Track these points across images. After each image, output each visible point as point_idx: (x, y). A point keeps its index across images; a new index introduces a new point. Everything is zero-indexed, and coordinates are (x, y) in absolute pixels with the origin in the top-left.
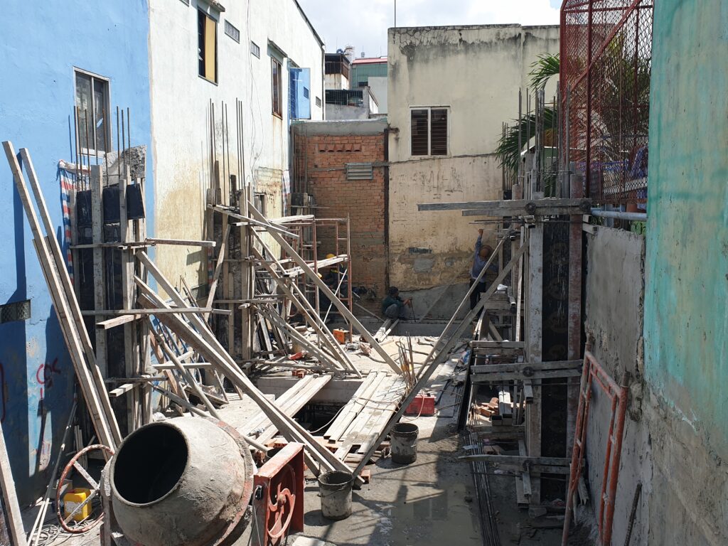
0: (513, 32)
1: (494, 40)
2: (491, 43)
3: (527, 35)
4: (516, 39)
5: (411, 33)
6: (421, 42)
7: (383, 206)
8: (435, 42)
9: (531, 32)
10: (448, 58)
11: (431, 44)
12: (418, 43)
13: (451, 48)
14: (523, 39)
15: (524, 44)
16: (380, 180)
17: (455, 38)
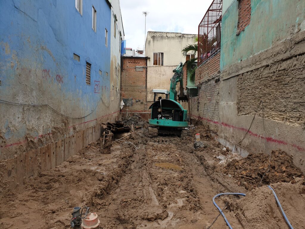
0: (180, 35)
1: (175, 37)
2: (174, 37)
3: (183, 36)
4: (180, 37)
5: (154, 33)
6: (156, 36)
7: (145, 78)
8: (160, 36)
9: (184, 35)
10: (163, 40)
11: (159, 36)
12: (155, 36)
13: (164, 38)
14: (182, 37)
15: (182, 38)
16: (145, 71)
17: (165, 35)
